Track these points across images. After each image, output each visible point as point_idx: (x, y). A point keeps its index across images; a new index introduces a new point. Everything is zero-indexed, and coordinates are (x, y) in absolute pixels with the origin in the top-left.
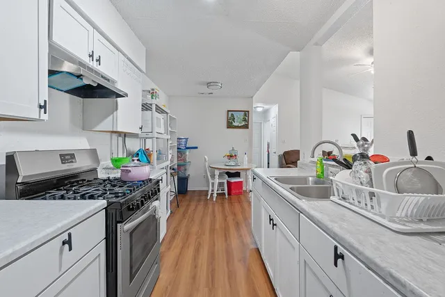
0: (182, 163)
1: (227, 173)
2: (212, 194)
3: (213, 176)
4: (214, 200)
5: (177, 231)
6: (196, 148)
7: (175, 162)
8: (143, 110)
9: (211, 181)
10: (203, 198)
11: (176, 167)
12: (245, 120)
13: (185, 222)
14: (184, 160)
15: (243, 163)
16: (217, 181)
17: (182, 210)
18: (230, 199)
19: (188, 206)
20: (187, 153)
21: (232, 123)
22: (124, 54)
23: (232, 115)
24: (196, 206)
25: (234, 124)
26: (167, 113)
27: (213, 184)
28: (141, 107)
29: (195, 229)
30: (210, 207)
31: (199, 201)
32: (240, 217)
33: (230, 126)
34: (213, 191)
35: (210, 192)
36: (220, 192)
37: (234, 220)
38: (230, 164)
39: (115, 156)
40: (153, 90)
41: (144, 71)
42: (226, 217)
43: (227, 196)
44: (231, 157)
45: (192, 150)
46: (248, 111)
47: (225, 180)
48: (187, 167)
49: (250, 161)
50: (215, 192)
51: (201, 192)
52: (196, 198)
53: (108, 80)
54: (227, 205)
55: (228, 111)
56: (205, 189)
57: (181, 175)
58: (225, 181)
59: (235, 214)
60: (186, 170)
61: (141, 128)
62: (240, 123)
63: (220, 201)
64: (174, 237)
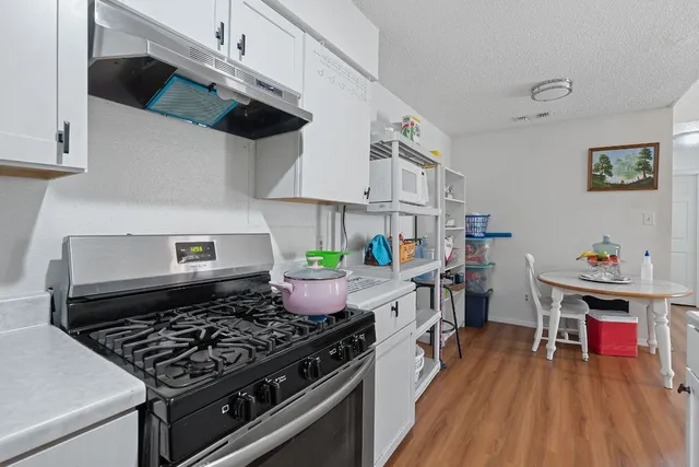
0: (474, 264)
1: (588, 299)
2: (543, 343)
3: (547, 301)
4: (550, 356)
5: (444, 423)
6: (509, 235)
7: (461, 261)
8: (373, 157)
9: (541, 312)
10: (521, 345)
11: (462, 271)
12: (644, 167)
13: (468, 401)
14: (480, 260)
15: (639, 277)
16: (557, 314)
17: (468, 365)
18: (595, 366)
19: (483, 359)
20: (487, 246)
21: (602, 177)
22: (319, 39)
23: (604, 158)
24: (503, 363)
25: (609, 179)
26: (435, 164)
27: (546, 319)
28: (369, 150)
29: (489, 430)
30: (538, 373)
31: (511, 351)
32: (630, 433)
33: (596, 184)
34: (546, 333)
35: (539, 336)
36: (567, 340)
37: (607, 436)
38: (596, 276)
39: (327, 248)
40: (407, 119)
41: (376, 75)
42: (583, 419)
43: (586, 355)
44: (598, 259)
45: (498, 240)
46: (656, 145)
47: (581, 314)
48: (486, 274)
49: (662, 274)
50: (553, 338)
51: (517, 329)
52: (504, 343)
53: (278, 92)
54: (585, 382)
55: (592, 150)
56: (528, 323)
57: (474, 289)
58: (582, 318)
59: (611, 421)
60: (483, 279)
61: (367, 194)
62: (629, 176)
63: (565, 364)
64: (434, 436)
